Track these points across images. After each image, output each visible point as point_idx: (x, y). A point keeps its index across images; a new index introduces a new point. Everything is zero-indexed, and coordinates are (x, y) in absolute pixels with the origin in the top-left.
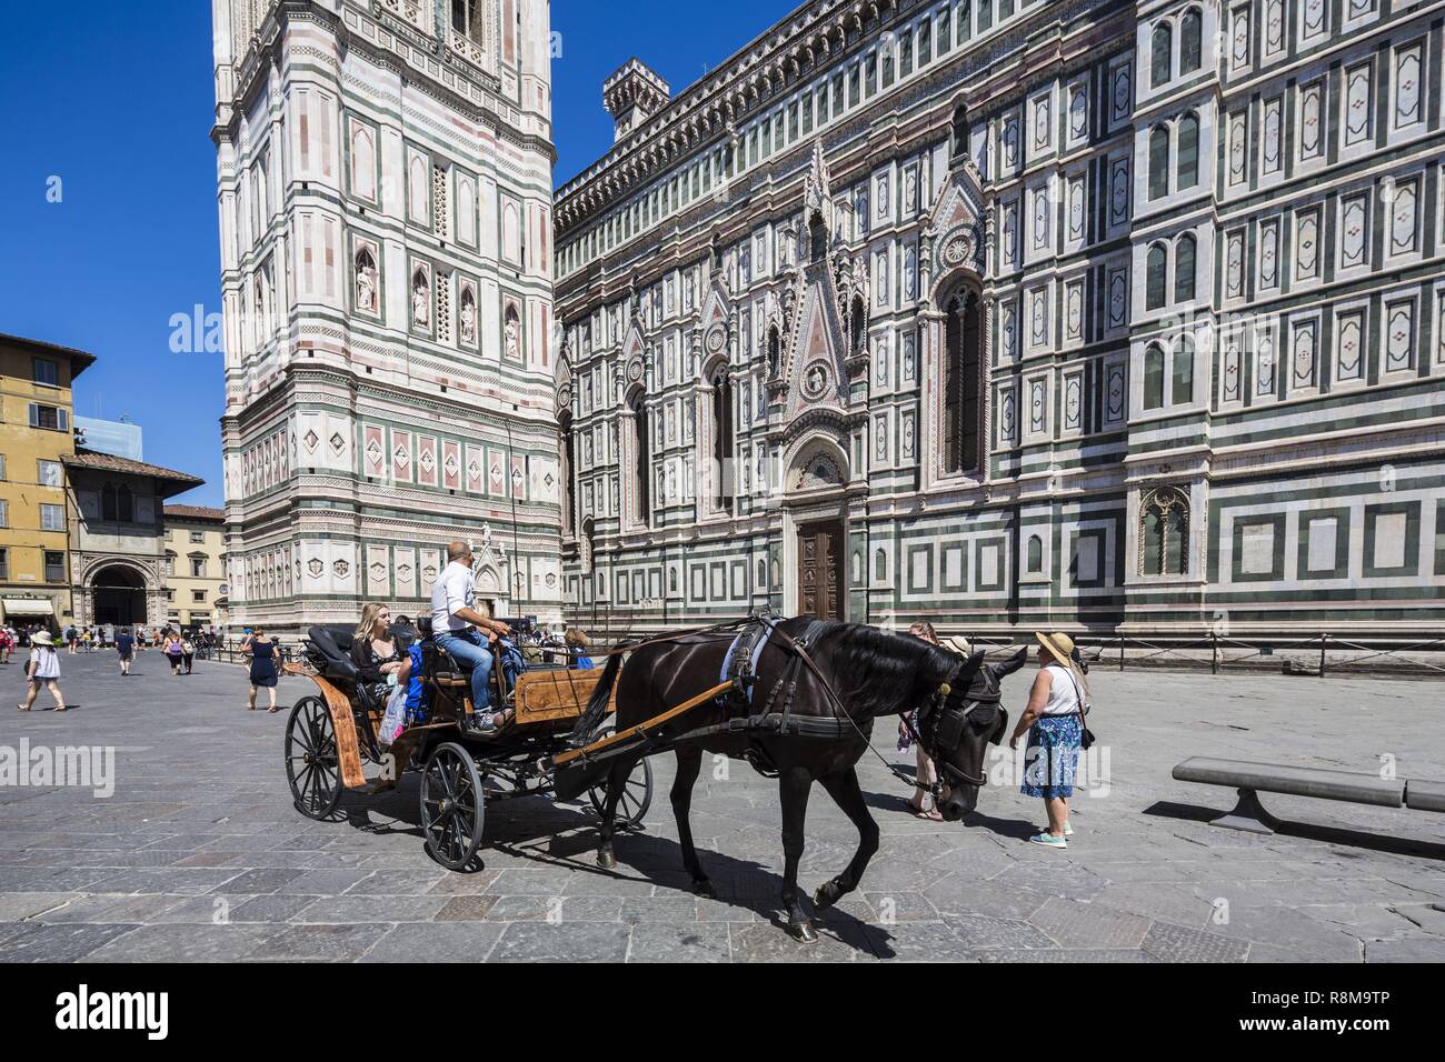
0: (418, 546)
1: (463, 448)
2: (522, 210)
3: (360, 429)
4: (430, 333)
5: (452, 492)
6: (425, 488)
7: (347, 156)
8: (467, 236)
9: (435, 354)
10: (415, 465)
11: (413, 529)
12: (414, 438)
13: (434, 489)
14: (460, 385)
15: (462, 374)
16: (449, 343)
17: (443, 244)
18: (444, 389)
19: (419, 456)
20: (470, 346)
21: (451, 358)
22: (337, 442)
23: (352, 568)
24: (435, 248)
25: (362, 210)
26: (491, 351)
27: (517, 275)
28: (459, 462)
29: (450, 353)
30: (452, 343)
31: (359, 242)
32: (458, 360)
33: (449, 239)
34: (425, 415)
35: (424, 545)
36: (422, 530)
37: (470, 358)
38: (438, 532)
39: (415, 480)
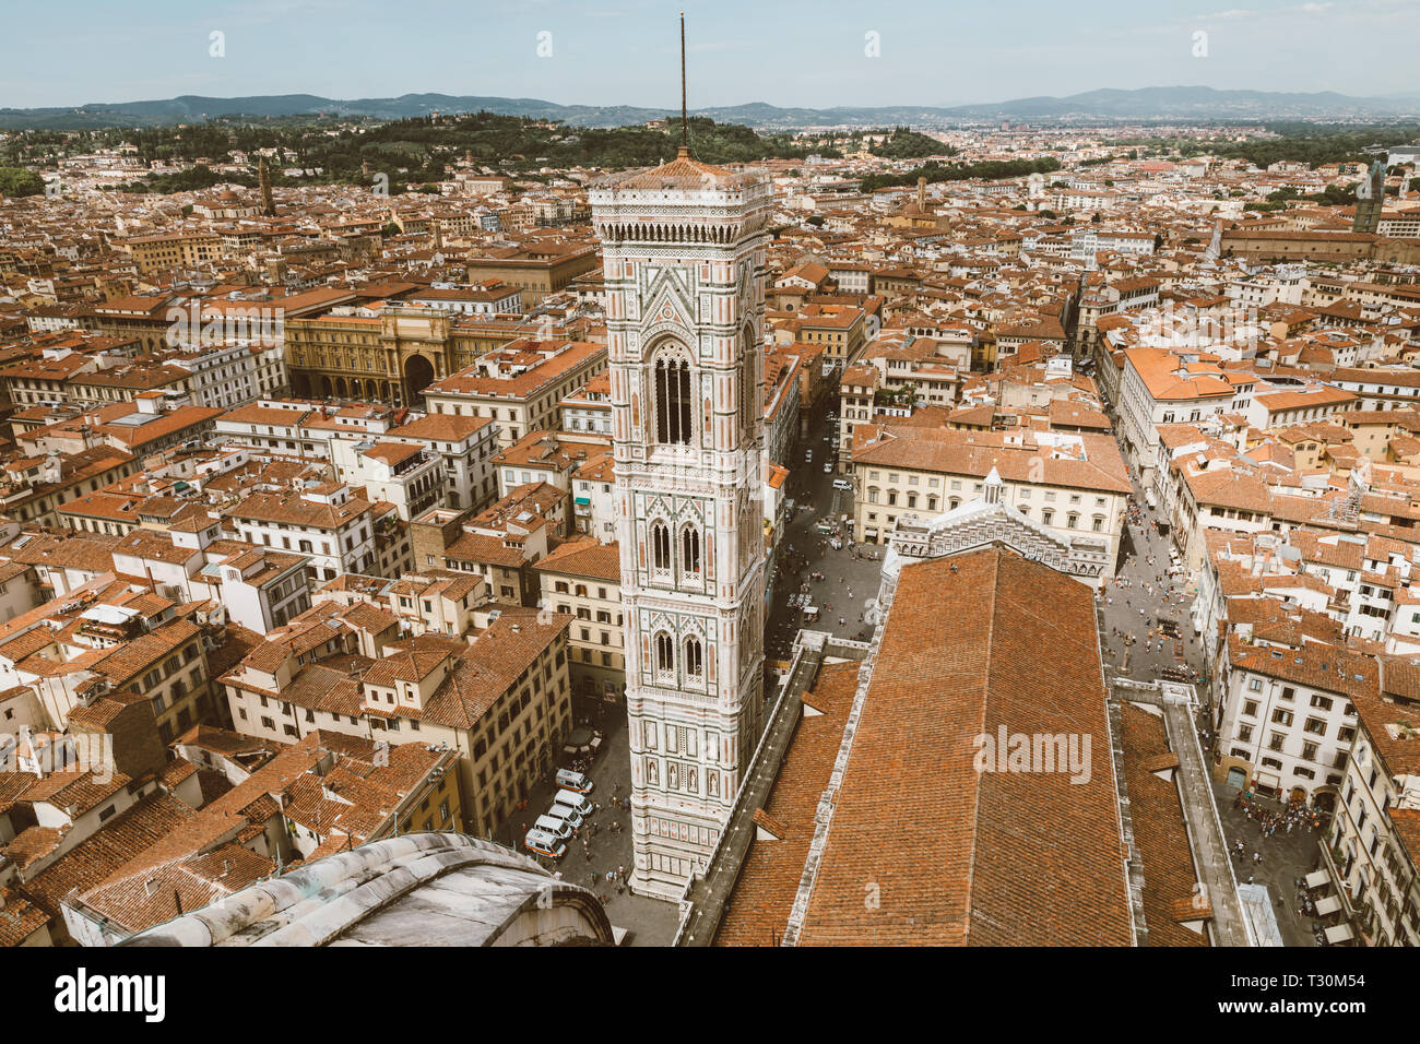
2: (718, 737)
3: (649, 819)
4: (677, 787)
7: (645, 735)
8: (692, 752)
9: (678, 794)
14: (689, 804)
15: (690, 801)
16: (683, 790)
17: (680, 757)
18: (682, 806)
19: (670, 829)
20: (694, 791)
21: (685, 795)
24: (677, 759)
25: (650, 750)
26: (702, 794)
27: (716, 763)
28: (686, 832)
30: (685, 791)
31: (650, 761)
32: (688, 796)
33: (685, 755)
37: (693, 795)
39: (669, 836)
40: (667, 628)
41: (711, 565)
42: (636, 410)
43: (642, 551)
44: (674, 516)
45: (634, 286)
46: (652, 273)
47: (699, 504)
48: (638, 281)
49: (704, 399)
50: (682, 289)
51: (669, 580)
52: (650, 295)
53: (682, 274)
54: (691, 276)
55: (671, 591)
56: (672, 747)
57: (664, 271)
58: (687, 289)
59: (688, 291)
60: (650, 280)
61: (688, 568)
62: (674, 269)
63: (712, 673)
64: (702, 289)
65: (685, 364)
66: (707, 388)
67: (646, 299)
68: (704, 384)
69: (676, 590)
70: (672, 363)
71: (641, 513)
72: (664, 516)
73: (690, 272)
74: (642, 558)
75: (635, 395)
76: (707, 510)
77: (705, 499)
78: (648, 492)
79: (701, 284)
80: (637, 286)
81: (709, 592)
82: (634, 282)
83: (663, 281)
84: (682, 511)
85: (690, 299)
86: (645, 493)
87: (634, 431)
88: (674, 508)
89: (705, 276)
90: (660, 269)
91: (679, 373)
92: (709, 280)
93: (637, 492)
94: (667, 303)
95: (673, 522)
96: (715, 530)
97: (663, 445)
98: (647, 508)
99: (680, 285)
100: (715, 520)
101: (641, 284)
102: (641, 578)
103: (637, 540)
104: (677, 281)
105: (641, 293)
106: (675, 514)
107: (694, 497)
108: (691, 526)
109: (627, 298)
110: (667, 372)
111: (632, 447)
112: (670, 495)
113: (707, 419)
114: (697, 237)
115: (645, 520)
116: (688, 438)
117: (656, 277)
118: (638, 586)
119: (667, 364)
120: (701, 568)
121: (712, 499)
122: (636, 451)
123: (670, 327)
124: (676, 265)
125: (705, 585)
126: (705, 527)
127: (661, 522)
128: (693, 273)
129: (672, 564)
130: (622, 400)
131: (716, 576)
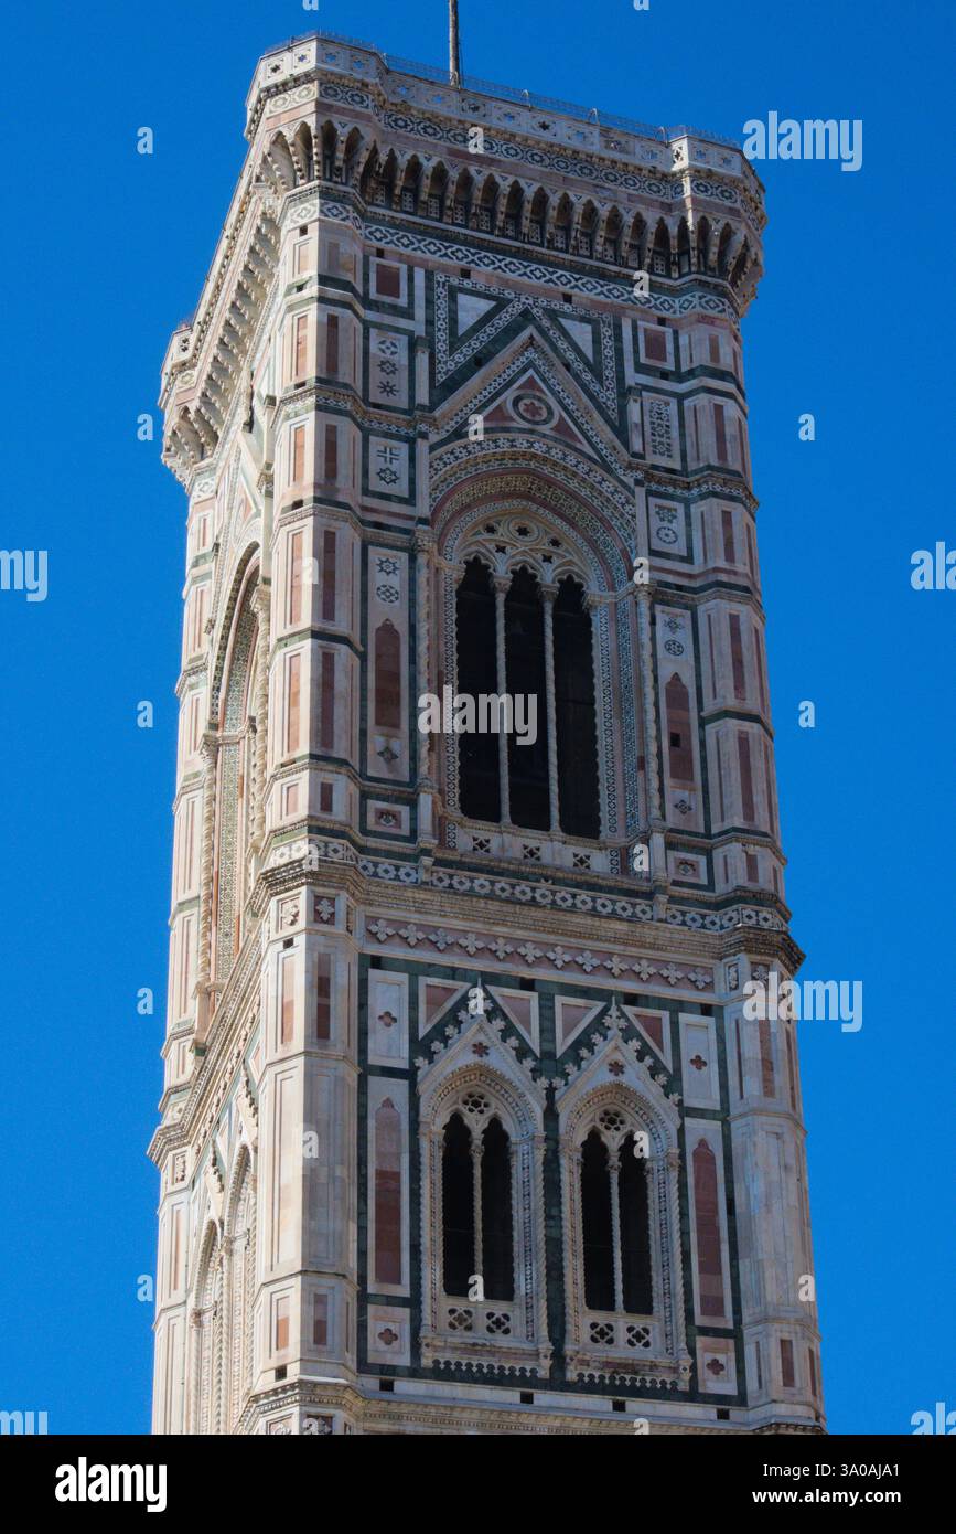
41: (711, 1267)
43: (388, 1213)
44: (549, 1065)
45: (403, 323)
46: (471, 309)
47: (654, 1027)
48: (420, 312)
50: (579, 366)
52: (460, 358)
53: (582, 334)
54: (608, 343)
55: (527, 1384)
57: (515, 309)
58: (596, 369)
59: (599, 377)
60: (467, 319)
61: (599, 1296)
62: (553, 315)
64: (644, 379)
65: (571, 591)
66: (674, 648)
67: (449, 365)
68: (662, 633)
69: (557, 1383)
70: (524, 580)
71: (390, 1047)
72: (501, 1059)
73: (607, 331)
74: (388, 1242)
75: (387, 630)
76: (687, 1055)
77: (677, 1007)
78: (430, 969)
79: (640, 368)
80: (419, 328)
81: (713, 1385)
82: (408, 313)
83: (512, 331)
84: (584, 1042)
85: (607, 395)
86: (414, 970)
87: (376, 741)
88: (547, 1031)
89: (655, 347)
90: (501, 304)
91: (548, 607)
92: (670, 366)
93: (377, 962)
94: (531, 383)
95: (543, 1082)
96: (726, 1124)
97: (483, 830)
98: (423, 1031)
99: (571, 356)
100: (724, 1087)
101: (430, 322)
102: (375, 1329)
103: (362, 1162)
104: (562, 344)
105: (430, 343)
106: (548, 1055)
107: (632, 999)
108: (611, 1119)
109: (374, 348)
110: (501, 598)
111: (365, 796)
112: (527, 985)
113: (675, 740)
114: (637, 248)
115: (410, 1075)
116: (582, 822)
117: (486, 319)
118: (364, 1366)
119: (502, 571)
120: (667, 1277)
121: (706, 1010)
122: (381, 814)
123: (539, 448)
124: (557, 305)
125: (692, 1352)
126: (685, 1112)
127: (475, 1102)
128: (618, 337)
129: (528, 1277)
130: (343, 624)
131: (737, 1311)
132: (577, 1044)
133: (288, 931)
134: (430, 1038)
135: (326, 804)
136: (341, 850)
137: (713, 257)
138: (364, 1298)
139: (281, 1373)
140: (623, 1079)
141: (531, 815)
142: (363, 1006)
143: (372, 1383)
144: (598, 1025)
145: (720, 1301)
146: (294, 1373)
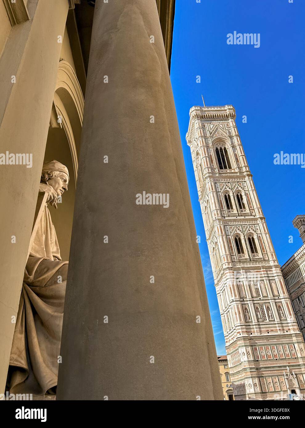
0: (272, 376)
1: (276, 346)
2: (276, 282)
3: (253, 349)
4: (262, 320)
5: (277, 359)
6: (270, 360)
7: (239, 290)
8: (265, 294)
9: (264, 325)
10: (266, 354)
11: (270, 372)
12: (264, 347)
13: (272, 360)
14: (272, 330)
15: (272, 327)
17: (260, 299)
18: (268, 333)
19: (267, 352)
20: (272, 320)
21: (268, 324)
22: (249, 354)
23: (258, 385)
24: (259, 300)
25: (243, 300)
26: (277, 319)
27: (278, 297)
28: (276, 351)
29: (268, 323)
30: (268, 321)
32: (270, 324)
33: (262, 297)
34: (265, 341)
35: (273, 376)
36: (271, 372)
37: (272, 323)
38: (276, 372)
39: (267, 358)
40: (238, 232)
41: (250, 204)
42: (212, 159)
43: (221, 204)
45: (206, 129)
47: (240, 184)
48: (207, 128)
49: (235, 154)
51: (235, 211)
53: (221, 126)
54: (224, 126)
55: (236, 216)
56: (255, 295)
59: (224, 129)
60: (211, 127)
61: (241, 208)
62: (218, 125)
63: (263, 249)
65: (225, 148)
67: (211, 131)
69: (239, 216)
70: (221, 148)
71: (219, 190)
72: (228, 189)
73: (223, 125)
74: (222, 206)
75: (211, 155)
76: (244, 186)
77: (242, 182)
79: (227, 127)
81: (253, 214)
85: (225, 131)
86: (219, 183)
87: (212, 165)
88: (231, 186)
89: (228, 125)
90: (214, 125)
91: (223, 150)
92: (229, 127)
93: (216, 183)
94: (218, 131)
95: (232, 190)
96: (249, 191)
97: (222, 170)
98: (221, 188)
99: (221, 128)
100: (248, 188)
101: (208, 128)
102: (222, 213)
103: (218, 200)
104: (220, 127)
105: (209, 130)
106: (232, 188)
107: (238, 182)
108: (238, 193)
109: (204, 132)
110: (219, 150)
111: (212, 169)
112: (229, 182)
113: (237, 159)
114: (225, 117)
115: (221, 192)
116: (230, 168)
117: (213, 127)
118: (222, 217)
119: (219, 149)
120: (246, 206)
121: (245, 182)
122: (214, 171)
123: (220, 137)
124: (219, 124)
125: (250, 211)
126: (245, 191)
127: (227, 193)
128: (225, 125)
129: (234, 207)
130: (207, 156)
131: (253, 207)
132: (234, 187)
133: (208, 182)
134: (222, 188)
135: (209, 171)
136: (211, 175)
137: (231, 116)
138: (221, 211)
139: (216, 218)
140: (239, 189)
141: (226, 168)
142: (215, 187)
143: (223, 218)
144: (235, 185)
145: (252, 207)
146: (217, 218)
